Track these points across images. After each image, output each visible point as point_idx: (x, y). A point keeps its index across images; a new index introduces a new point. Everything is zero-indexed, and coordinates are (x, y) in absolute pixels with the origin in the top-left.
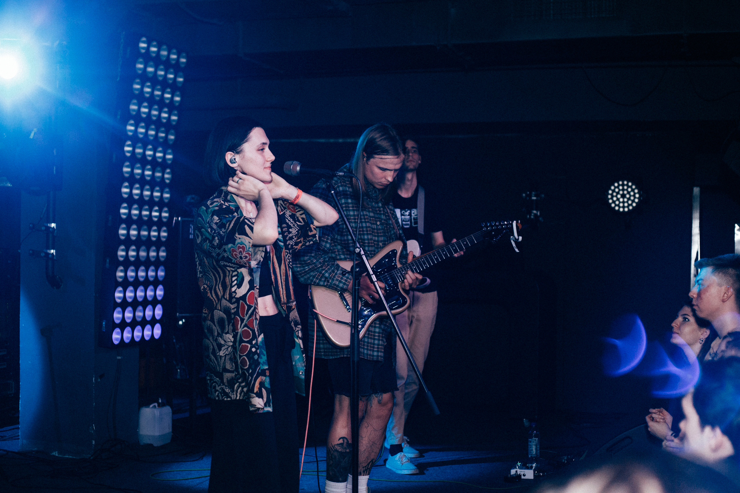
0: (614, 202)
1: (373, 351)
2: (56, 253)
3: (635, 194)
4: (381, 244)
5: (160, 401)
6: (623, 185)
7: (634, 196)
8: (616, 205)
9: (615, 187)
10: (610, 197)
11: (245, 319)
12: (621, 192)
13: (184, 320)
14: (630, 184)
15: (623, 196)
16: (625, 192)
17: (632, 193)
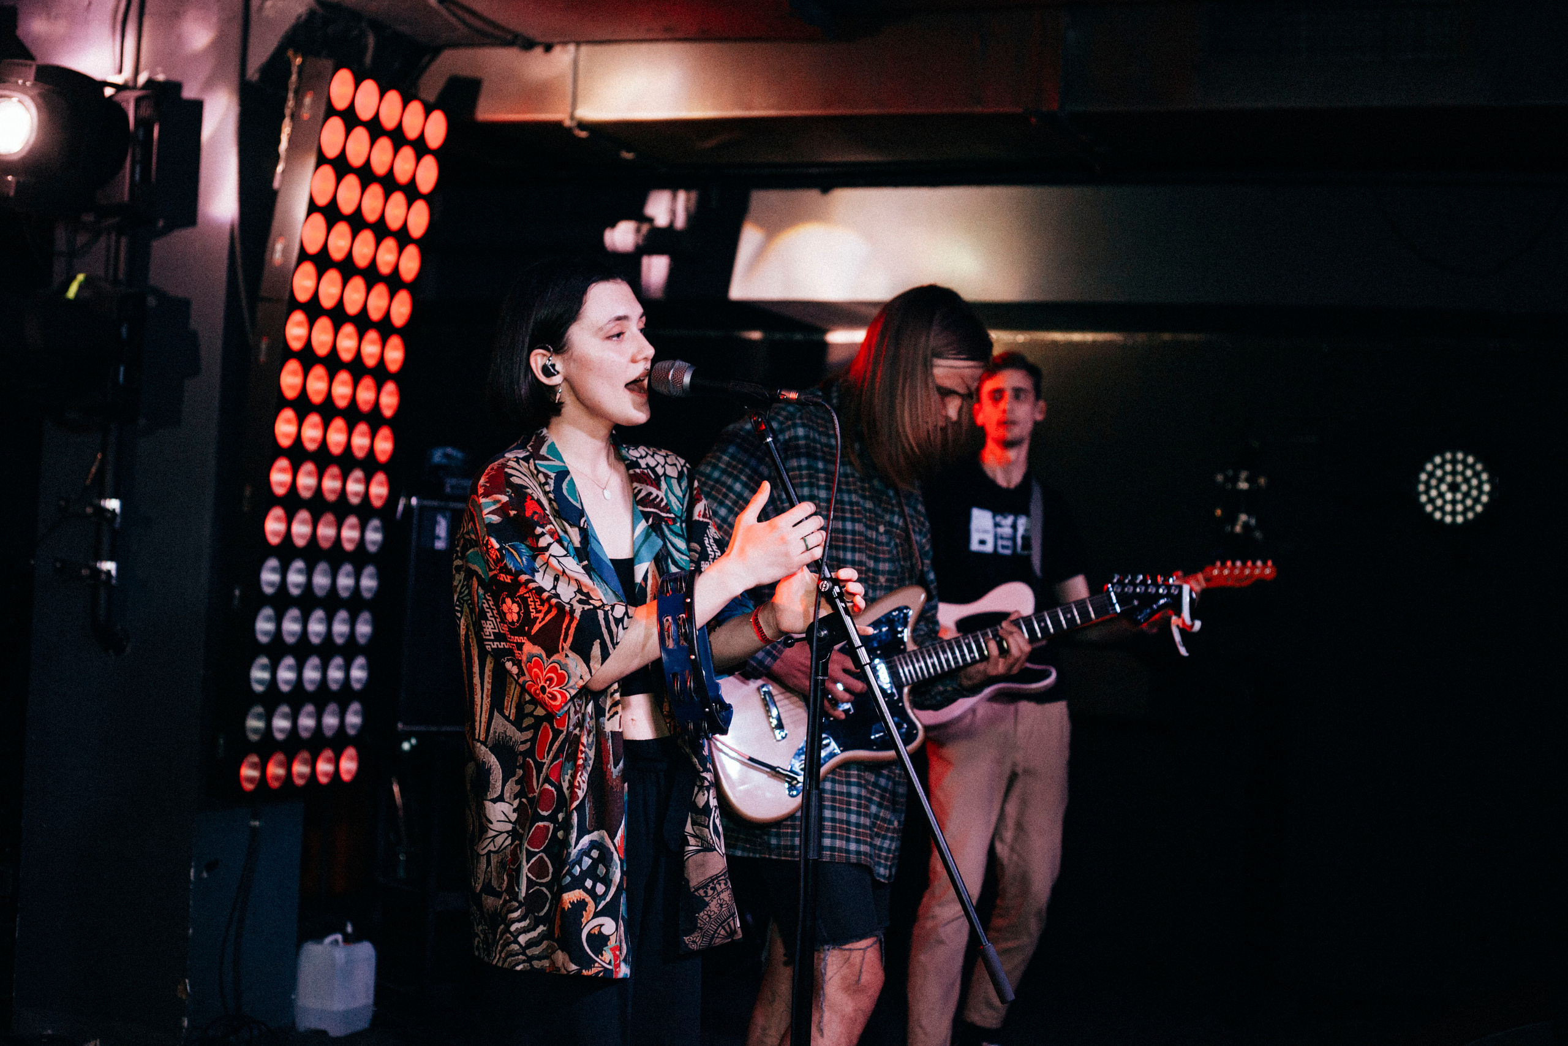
0: (1431, 500)
1: (848, 840)
2: (118, 569)
3: (1481, 483)
4: (882, 579)
5: (349, 929)
6: (1454, 462)
7: (1479, 488)
8: (1436, 508)
9: (1436, 467)
10: (1422, 488)
11: (545, 763)
12: (1449, 479)
13: (414, 741)
14: (1470, 460)
15: (1454, 488)
16: (1459, 479)
17: (1474, 482)
